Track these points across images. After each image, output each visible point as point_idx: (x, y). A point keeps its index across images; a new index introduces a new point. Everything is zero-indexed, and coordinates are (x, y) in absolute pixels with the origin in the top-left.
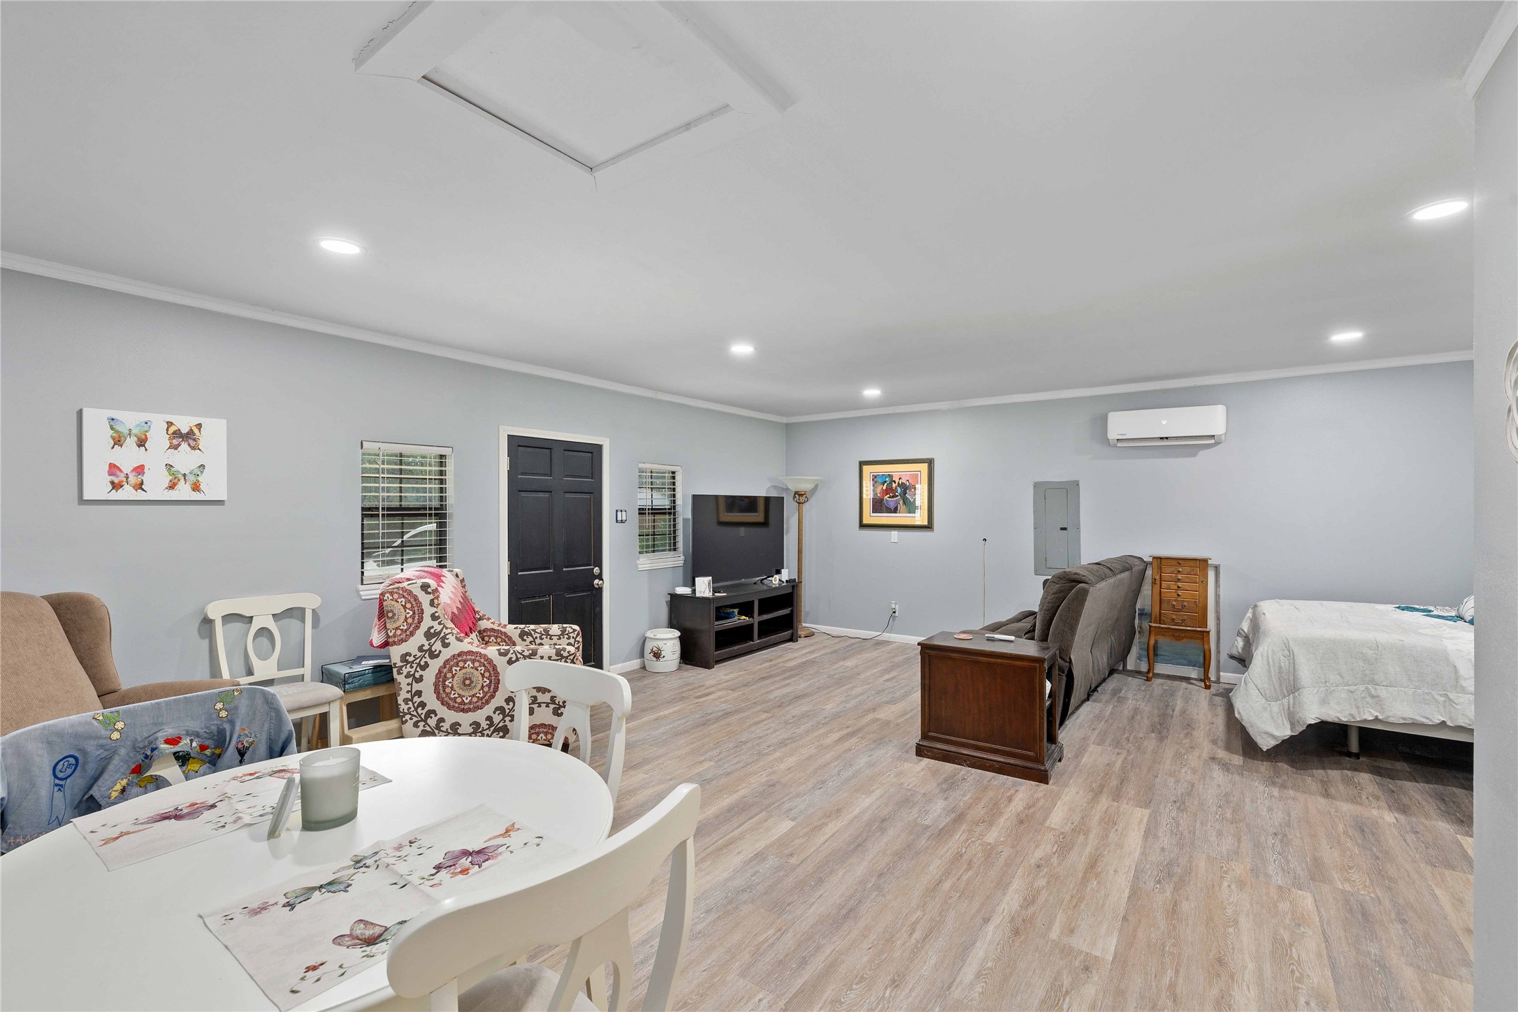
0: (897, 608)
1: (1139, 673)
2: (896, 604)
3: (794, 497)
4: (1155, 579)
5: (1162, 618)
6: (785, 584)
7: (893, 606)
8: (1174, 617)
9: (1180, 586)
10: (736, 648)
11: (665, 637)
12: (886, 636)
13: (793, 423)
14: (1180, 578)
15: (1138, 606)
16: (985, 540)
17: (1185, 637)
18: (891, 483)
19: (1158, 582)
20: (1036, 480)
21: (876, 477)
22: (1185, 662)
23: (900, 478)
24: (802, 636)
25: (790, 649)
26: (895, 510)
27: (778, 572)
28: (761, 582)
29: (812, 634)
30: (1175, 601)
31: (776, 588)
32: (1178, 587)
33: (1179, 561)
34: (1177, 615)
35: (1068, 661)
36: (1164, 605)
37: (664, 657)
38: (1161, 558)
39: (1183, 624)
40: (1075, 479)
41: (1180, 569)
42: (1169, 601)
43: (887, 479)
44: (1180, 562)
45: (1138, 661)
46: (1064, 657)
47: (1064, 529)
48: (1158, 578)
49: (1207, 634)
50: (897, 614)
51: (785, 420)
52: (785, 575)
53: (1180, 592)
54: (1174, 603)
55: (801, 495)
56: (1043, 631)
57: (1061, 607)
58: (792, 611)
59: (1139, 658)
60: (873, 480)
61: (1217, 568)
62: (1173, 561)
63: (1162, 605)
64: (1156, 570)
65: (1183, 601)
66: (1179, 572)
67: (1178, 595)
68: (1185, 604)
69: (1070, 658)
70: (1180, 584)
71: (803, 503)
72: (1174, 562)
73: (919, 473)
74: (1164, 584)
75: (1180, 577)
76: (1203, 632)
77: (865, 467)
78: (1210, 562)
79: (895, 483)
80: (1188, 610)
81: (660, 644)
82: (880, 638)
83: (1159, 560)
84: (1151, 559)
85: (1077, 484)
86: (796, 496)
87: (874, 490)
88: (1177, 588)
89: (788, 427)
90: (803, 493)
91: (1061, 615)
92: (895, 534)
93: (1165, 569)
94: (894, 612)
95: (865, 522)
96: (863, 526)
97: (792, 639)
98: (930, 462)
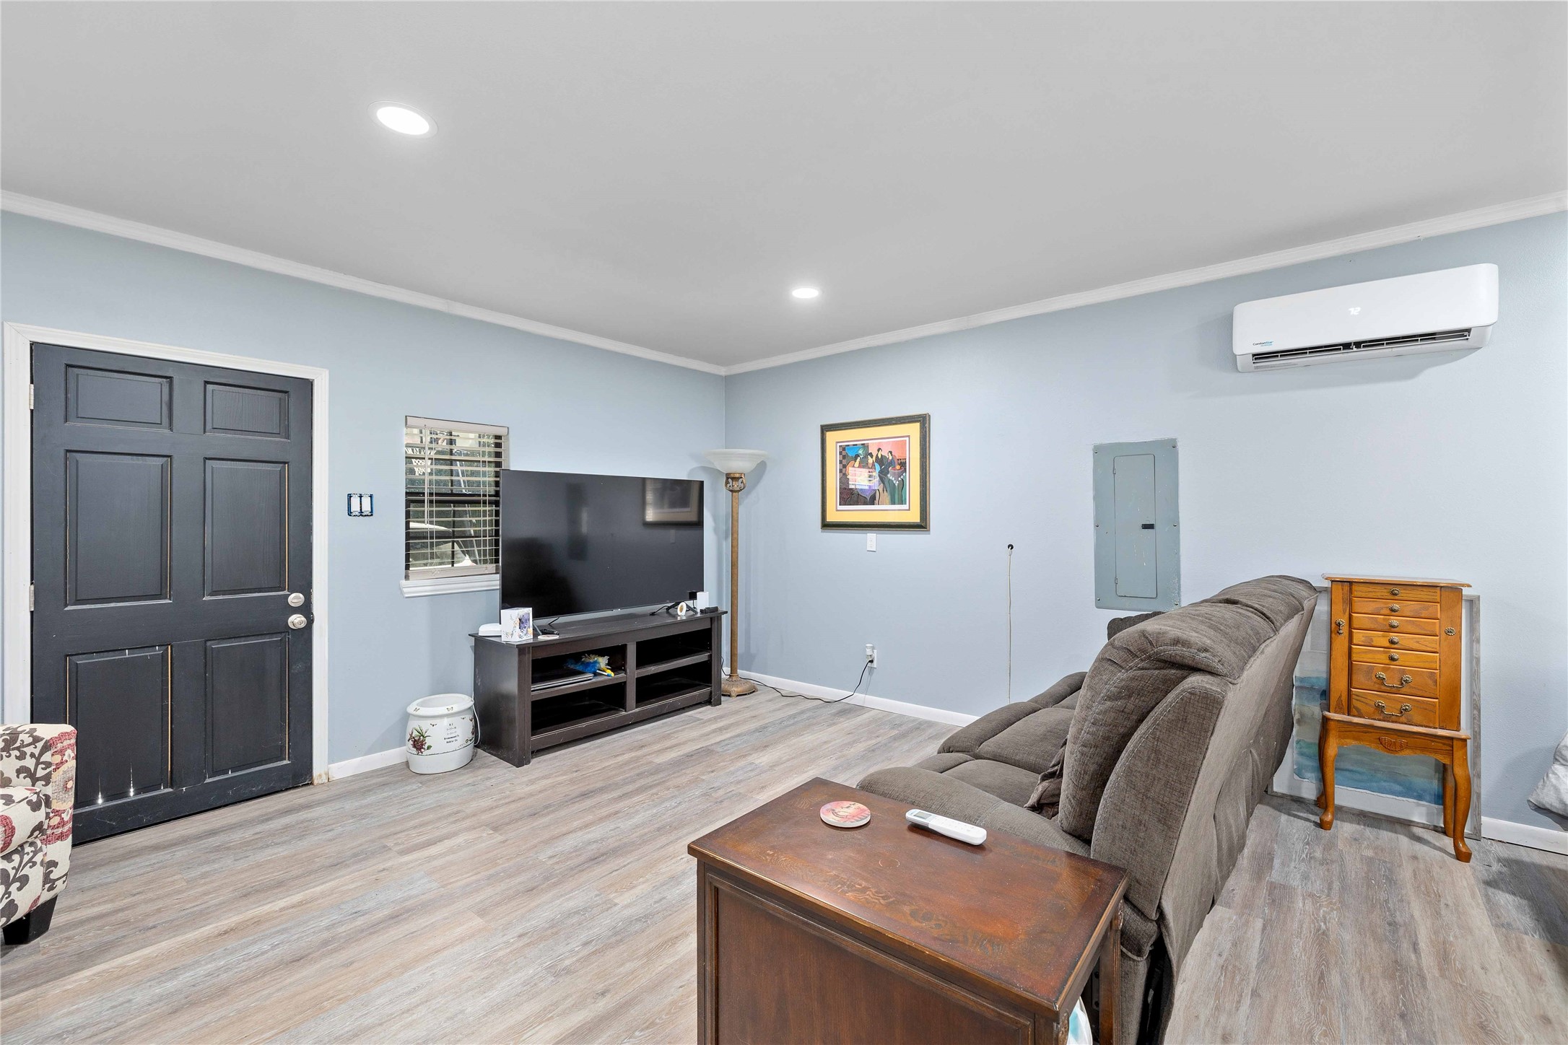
0: (875, 655)
1: (1298, 800)
2: (873, 648)
3: (727, 483)
4: (1339, 625)
5: (1355, 703)
6: (699, 615)
7: (869, 652)
8: (1382, 703)
9: (1396, 640)
10: (583, 725)
11: (436, 714)
12: (859, 698)
13: (735, 375)
14: (1395, 623)
15: (1297, 673)
16: (1011, 547)
17: (1407, 746)
18: (866, 457)
19: (1344, 630)
20: (1099, 441)
21: (844, 449)
22: (1398, 788)
23: (879, 450)
24: (733, 694)
25: (699, 720)
26: (872, 501)
27: (693, 596)
28: (668, 612)
29: (752, 691)
30: (1384, 670)
31: (683, 622)
32: (1392, 642)
33: (1393, 589)
34: (1389, 699)
35: (1154, 916)
36: (1359, 678)
37: (429, 747)
38: (1351, 583)
39: (1403, 719)
40: (1166, 437)
41: (1396, 606)
42: (1370, 670)
43: (860, 452)
44: (1397, 590)
45: (1296, 777)
46: (1142, 903)
47: (1150, 527)
48: (1344, 621)
49: (1460, 743)
50: (875, 664)
51: (722, 371)
52: (703, 601)
53: (1395, 653)
54: (1383, 675)
55: (735, 479)
56: (1080, 803)
57: (1130, 745)
58: (710, 656)
59: (1299, 772)
60: (841, 453)
61: (1473, 602)
62: (1378, 588)
63: (1355, 677)
64: (1338, 607)
65: (1404, 672)
66: (1393, 610)
67: (1392, 659)
68: (1407, 677)
69: (1160, 909)
70: (1395, 637)
71: (738, 491)
72: (1383, 592)
73: (907, 439)
74: (1359, 636)
75: (1395, 621)
76: (1451, 739)
77: (829, 435)
78: (1466, 591)
79: (872, 457)
80: (1413, 691)
81: (425, 725)
82: (851, 701)
83: (1346, 587)
84: (1327, 584)
85: (1172, 445)
86: (730, 480)
87: (841, 471)
88: (1388, 644)
89: (729, 382)
90: (737, 476)
91: (1129, 771)
92: (871, 538)
93: (1359, 605)
94: (872, 661)
95: (829, 519)
96: (826, 525)
97: (710, 701)
98: (923, 420)
